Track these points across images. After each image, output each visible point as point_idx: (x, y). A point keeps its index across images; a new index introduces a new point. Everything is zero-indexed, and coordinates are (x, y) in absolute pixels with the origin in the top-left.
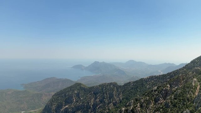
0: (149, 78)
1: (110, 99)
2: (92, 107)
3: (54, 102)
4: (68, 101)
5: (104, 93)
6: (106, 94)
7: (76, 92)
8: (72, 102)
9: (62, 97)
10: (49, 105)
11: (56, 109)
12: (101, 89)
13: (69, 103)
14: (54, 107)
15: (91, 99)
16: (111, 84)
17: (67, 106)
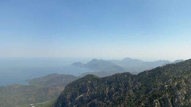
0: (166, 66)
1: (126, 87)
2: (107, 95)
3: (68, 92)
4: (82, 90)
5: (118, 83)
6: (121, 83)
7: (89, 82)
8: (86, 92)
9: (75, 87)
10: (63, 95)
11: (70, 98)
12: (115, 78)
13: (83, 92)
14: (68, 97)
15: (105, 89)
16: (124, 74)
17: (81, 96)
